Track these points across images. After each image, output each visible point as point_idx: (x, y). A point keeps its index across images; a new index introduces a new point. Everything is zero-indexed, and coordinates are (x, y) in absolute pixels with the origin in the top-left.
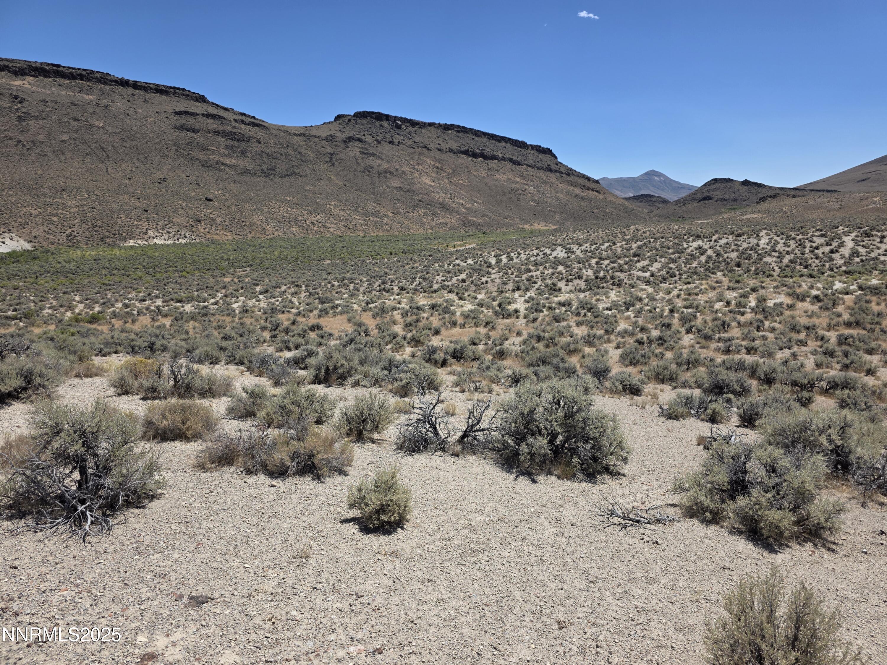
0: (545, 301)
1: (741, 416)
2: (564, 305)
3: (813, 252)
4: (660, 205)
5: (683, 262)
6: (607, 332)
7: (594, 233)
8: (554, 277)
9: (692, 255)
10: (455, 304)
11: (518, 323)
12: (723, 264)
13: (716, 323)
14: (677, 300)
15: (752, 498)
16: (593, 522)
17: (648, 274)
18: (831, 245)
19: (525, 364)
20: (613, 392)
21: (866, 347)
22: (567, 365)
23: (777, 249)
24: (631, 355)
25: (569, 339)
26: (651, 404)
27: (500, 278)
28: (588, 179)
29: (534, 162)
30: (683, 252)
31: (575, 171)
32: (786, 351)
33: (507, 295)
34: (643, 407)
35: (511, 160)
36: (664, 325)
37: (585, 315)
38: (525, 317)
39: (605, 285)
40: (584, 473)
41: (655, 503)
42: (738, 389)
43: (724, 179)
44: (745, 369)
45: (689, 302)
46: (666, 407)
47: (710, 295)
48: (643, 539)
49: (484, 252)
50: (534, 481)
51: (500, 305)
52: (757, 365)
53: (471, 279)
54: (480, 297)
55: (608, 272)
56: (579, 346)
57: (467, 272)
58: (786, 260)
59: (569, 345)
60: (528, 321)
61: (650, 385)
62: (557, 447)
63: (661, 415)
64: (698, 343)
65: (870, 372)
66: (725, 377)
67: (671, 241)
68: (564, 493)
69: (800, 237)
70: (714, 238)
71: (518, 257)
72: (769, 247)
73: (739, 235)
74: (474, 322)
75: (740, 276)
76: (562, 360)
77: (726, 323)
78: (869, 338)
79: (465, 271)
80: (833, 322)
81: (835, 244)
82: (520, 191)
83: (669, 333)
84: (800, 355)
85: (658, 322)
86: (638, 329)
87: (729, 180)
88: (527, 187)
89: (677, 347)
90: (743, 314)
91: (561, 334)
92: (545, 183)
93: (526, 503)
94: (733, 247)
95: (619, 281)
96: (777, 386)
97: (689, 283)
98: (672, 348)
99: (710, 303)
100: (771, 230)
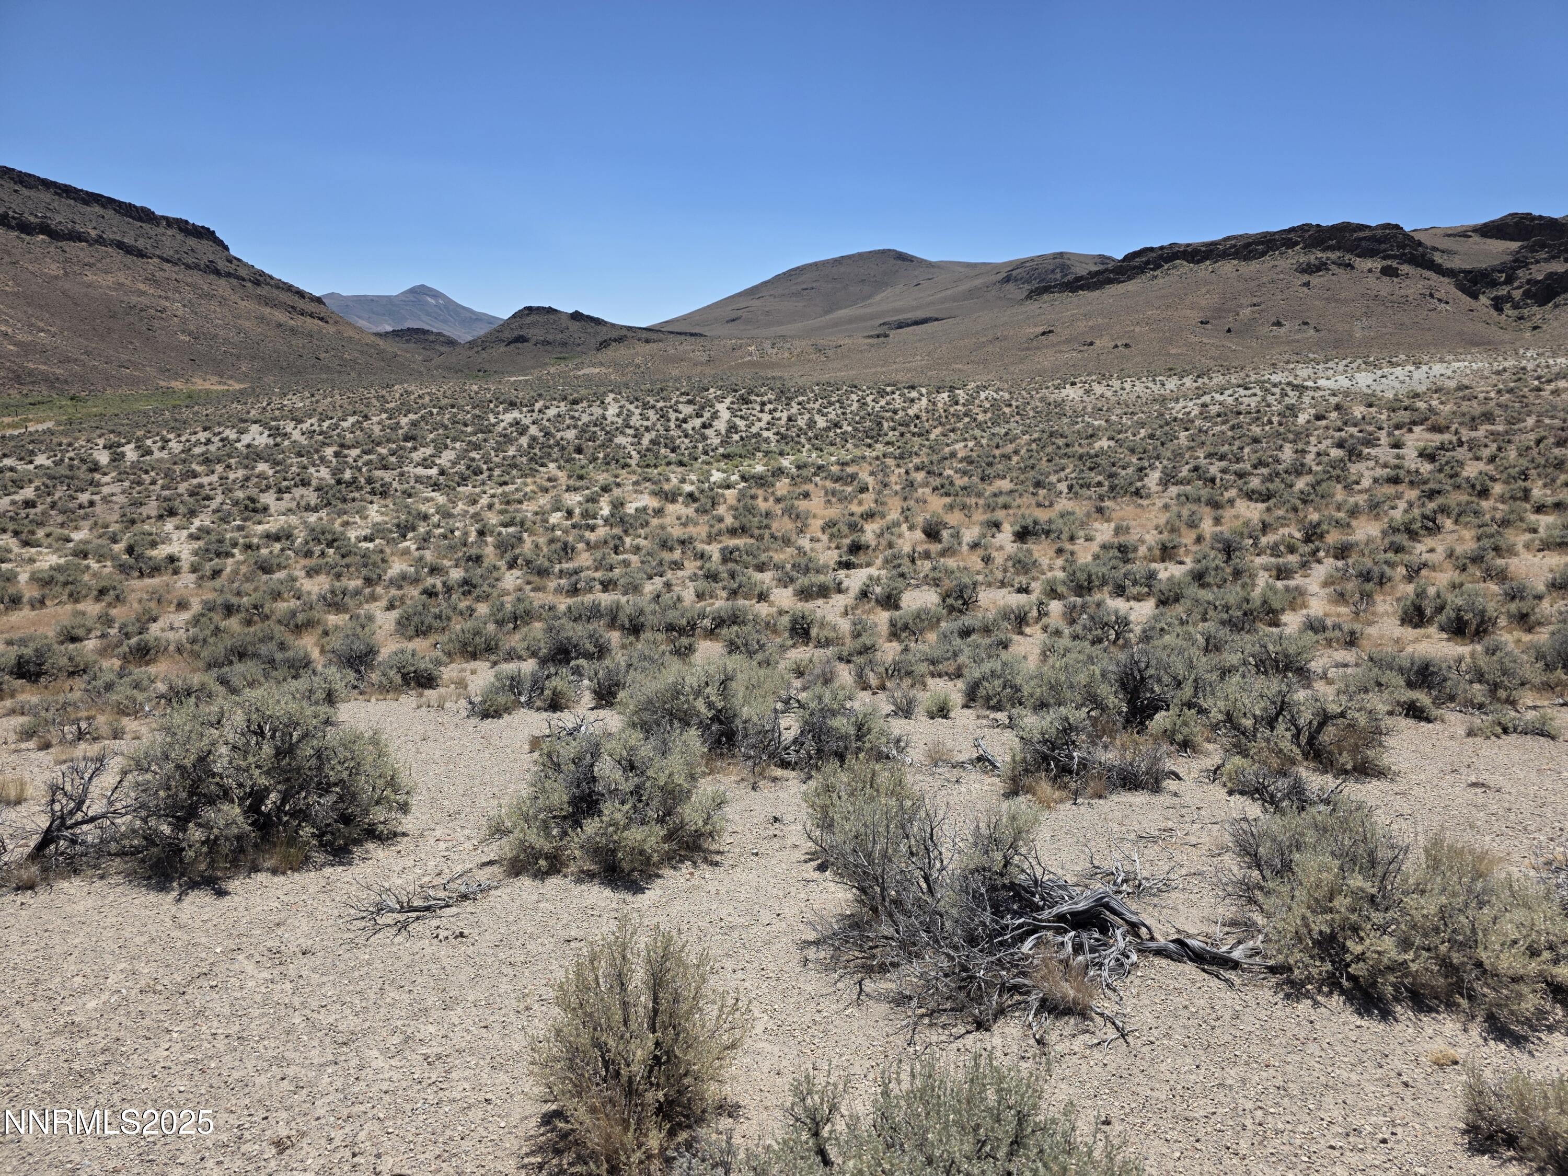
0: (236, 534)
1: (595, 692)
2: (277, 538)
3: (680, 426)
4: (443, 349)
5: (493, 448)
6: (368, 581)
7: (325, 397)
8: (250, 484)
9: (505, 436)
10: (12, 556)
11: (179, 584)
12: (556, 449)
13: (553, 546)
14: (489, 514)
15: (604, 819)
16: (346, 936)
17: (434, 471)
18: (702, 416)
19: (201, 664)
20: (386, 689)
21: (755, 562)
22: (290, 654)
23: (632, 424)
24: (416, 619)
25: (293, 603)
26: (454, 698)
27: (123, 492)
28: (301, 294)
29: (177, 252)
30: (490, 431)
31: (271, 277)
32: (657, 579)
33: (146, 527)
34: (441, 707)
35: (120, 245)
36: (469, 559)
37: (323, 553)
38: (194, 569)
39: (357, 495)
40: (326, 851)
41: (459, 869)
42: (592, 649)
43: (544, 308)
44: (602, 616)
45: (508, 515)
46: (477, 699)
47: (542, 501)
48: (437, 937)
49: (77, 439)
50: (221, 893)
51: (130, 550)
52: (617, 608)
53: (49, 499)
54: (77, 536)
55: (360, 470)
56: (316, 615)
57: (37, 483)
58: (646, 441)
59: (293, 614)
60: (201, 578)
61: (453, 665)
62: (268, 815)
63: (472, 714)
64: (529, 583)
65: (762, 597)
66: (571, 634)
67: (468, 413)
68: (285, 899)
69: (660, 404)
70: (538, 406)
71: (163, 448)
72: (620, 421)
73: (575, 402)
74: (67, 591)
75: (583, 467)
76: (282, 646)
77: (569, 546)
78: (759, 548)
79: (31, 481)
80: (714, 531)
81: (707, 415)
82: (152, 311)
83: (479, 571)
84: (676, 585)
85: (461, 554)
86: (426, 570)
87: (550, 311)
88: (167, 304)
89: (495, 594)
90: (592, 529)
91: (277, 596)
92: (210, 297)
93: (203, 940)
94: (568, 422)
95: (382, 486)
96: (647, 635)
97: (505, 483)
98: (486, 597)
99: (542, 514)
100: (620, 393)
